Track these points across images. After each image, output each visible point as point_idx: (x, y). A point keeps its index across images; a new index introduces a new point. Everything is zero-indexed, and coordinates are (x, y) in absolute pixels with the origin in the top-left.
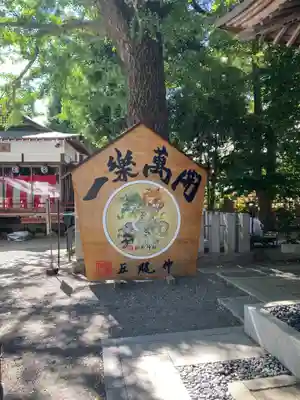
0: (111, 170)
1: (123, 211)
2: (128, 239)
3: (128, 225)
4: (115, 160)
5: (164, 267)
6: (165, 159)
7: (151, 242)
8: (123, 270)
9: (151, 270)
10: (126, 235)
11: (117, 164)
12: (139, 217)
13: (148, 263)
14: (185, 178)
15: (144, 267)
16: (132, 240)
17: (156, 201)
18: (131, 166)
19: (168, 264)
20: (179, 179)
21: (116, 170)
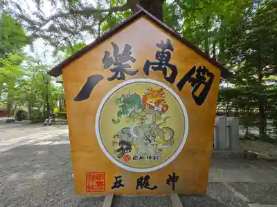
0: (106, 67)
1: (119, 114)
2: (125, 147)
3: (125, 130)
4: (112, 55)
5: (168, 183)
6: (169, 55)
7: (151, 152)
8: (118, 184)
9: (151, 186)
10: (122, 142)
11: (114, 60)
12: (138, 121)
13: (148, 177)
14: (194, 76)
15: (143, 181)
16: (129, 148)
17: (158, 103)
18: (129, 62)
19: (173, 179)
20: (187, 77)
21: (113, 67)
